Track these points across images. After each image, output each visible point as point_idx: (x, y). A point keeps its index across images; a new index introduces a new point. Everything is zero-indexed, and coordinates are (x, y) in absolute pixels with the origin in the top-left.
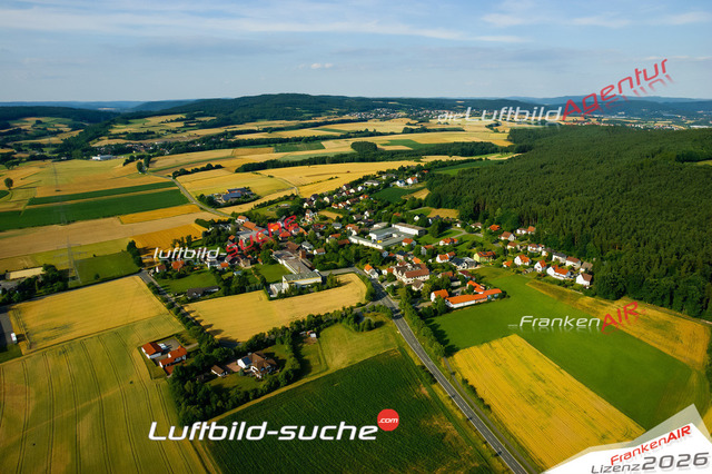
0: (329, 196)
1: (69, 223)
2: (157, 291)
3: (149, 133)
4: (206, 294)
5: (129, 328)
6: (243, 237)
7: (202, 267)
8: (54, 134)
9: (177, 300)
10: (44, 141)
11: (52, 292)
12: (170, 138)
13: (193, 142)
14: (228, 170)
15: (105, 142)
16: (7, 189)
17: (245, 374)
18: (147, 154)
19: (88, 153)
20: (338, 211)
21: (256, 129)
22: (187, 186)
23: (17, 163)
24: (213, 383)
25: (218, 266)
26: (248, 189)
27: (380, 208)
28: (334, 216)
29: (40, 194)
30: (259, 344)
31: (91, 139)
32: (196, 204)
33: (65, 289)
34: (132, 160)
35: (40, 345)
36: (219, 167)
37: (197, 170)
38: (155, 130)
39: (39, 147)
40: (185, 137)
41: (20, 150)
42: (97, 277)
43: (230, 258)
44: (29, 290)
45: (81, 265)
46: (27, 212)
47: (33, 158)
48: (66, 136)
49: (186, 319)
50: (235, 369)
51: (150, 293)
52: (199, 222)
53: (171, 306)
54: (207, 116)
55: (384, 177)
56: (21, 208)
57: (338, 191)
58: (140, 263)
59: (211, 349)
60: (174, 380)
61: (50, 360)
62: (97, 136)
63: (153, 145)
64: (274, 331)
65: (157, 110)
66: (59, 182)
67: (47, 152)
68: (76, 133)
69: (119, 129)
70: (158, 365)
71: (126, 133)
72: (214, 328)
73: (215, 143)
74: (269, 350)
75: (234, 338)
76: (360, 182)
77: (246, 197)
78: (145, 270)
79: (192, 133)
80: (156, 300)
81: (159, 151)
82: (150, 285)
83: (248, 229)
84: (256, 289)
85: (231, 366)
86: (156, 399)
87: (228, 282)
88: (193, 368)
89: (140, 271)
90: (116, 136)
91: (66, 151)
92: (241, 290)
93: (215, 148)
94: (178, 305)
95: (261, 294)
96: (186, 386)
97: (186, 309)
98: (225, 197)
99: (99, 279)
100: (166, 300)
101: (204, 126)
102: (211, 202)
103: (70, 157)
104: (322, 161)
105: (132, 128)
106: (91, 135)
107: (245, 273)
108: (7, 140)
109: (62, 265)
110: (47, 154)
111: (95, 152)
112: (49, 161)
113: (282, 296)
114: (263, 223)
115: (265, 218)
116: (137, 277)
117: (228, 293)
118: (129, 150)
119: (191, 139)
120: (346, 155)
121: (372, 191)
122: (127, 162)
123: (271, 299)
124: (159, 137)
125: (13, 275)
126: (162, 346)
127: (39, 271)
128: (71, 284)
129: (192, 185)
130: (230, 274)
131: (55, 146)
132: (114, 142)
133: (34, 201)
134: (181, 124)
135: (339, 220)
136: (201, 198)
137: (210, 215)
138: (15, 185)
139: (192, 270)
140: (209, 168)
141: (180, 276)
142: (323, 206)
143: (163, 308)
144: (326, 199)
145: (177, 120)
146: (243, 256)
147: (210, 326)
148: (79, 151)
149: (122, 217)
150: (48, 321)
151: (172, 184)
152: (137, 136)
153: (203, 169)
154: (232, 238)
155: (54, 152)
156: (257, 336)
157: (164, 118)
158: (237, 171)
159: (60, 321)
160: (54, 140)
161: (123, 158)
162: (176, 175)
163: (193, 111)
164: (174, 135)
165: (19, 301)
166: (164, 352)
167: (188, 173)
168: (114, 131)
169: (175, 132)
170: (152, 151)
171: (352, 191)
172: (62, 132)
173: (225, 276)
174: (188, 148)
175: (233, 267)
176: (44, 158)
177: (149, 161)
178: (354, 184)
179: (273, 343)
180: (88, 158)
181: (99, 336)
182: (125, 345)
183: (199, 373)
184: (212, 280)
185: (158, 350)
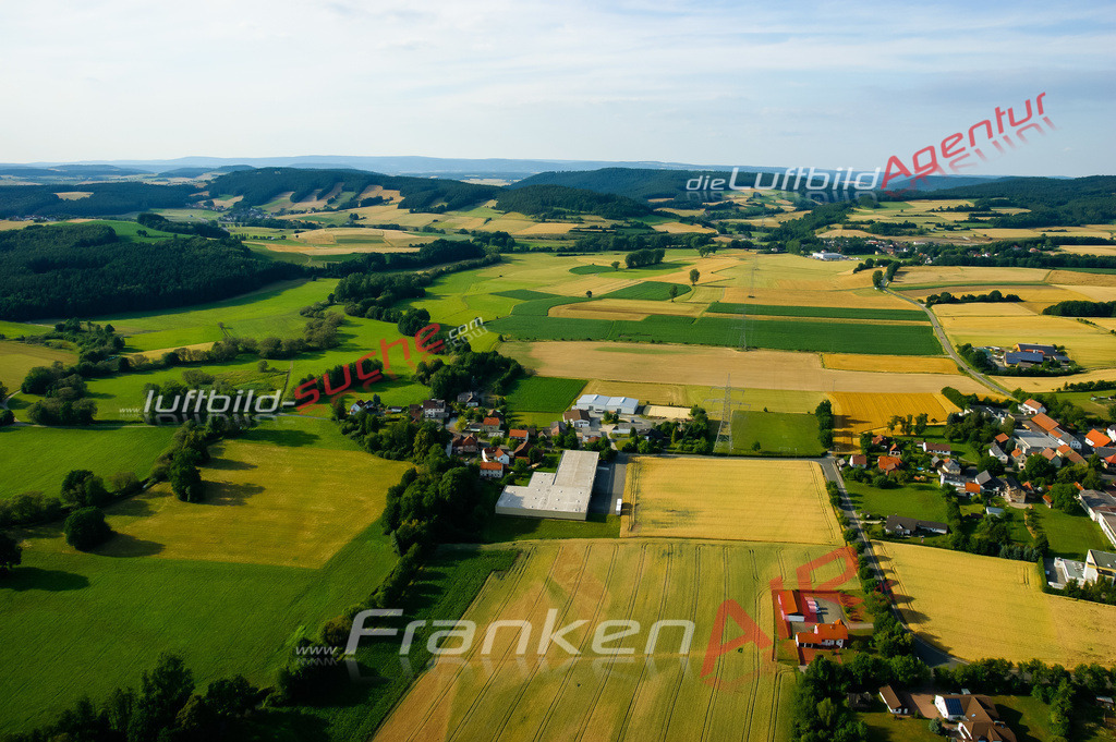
1: (748, 348)
2: (838, 500)
3: (907, 225)
4: (921, 533)
5: (773, 549)
6: (1025, 443)
7: (929, 480)
8: (772, 213)
9: (867, 528)
10: (756, 222)
11: (689, 452)
12: (941, 238)
13: (977, 249)
14: (1030, 306)
15: (837, 232)
16: (690, 283)
17: (943, 731)
18: (895, 259)
19: (808, 245)
22: (946, 323)
23: (714, 250)
25: (960, 487)
26: (1060, 351)
29: (727, 297)
31: (819, 226)
32: (953, 358)
33: (707, 452)
34: (869, 265)
35: (645, 530)
36: (1013, 299)
37: (971, 299)
38: (919, 222)
39: (747, 229)
40: (966, 238)
41: (723, 232)
42: (757, 446)
43: (986, 476)
44: (661, 440)
46: (703, 320)
47: (736, 245)
48: (785, 218)
49: (869, 570)
50: (926, 712)
52: (949, 393)
53: (851, 536)
54: (1014, 205)
56: (697, 314)
58: (828, 442)
60: (807, 681)
61: (648, 557)
62: (828, 222)
63: (909, 246)
65: (931, 189)
66: (757, 285)
67: (756, 238)
68: (800, 215)
69: (863, 215)
70: (792, 637)
71: (871, 222)
72: (914, 606)
73: (1017, 255)
75: (945, 642)
77: (1052, 364)
78: (832, 455)
79: (980, 232)
81: (915, 258)
82: (832, 486)
83: (1040, 430)
84: (1022, 557)
85: (920, 700)
86: (766, 701)
87: (968, 524)
89: (824, 455)
90: (856, 226)
91: (782, 240)
92: (990, 549)
93: (1015, 264)
94: (865, 537)
95: (1029, 571)
96: (821, 706)
97: (876, 550)
98: (1010, 358)
99: (760, 452)
100: (846, 522)
101: (1005, 223)
102: (981, 362)
103: (782, 250)
105: (882, 216)
106: (820, 218)
107: (1009, 516)
108: (713, 217)
109: (714, 414)
110: (755, 241)
111: (820, 245)
112: (754, 251)
113: (1074, 592)
114: (1075, 424)
115: (1082, 415)
116: (815, 464)
117: (962, 545)
118: (870, 250)
119: (976, 243)
122: (861, 268)
123: (1049, 590)
124: (921, 233)
125: (654, 411)
126: (813, 606)
127: (684, 414)
128: (718, 446)
129: (956, 325)
130: (977, 508)
131: (768, 230)
132: (849, 234)
133: (716, 307)
134: (964, 216)
136: (966, 350)
137: (974, 385)
138: (702, 279)
139: (910, 479)
140: (995, 298)
141: (887, 485)
143: (838, 534)
145: (959, 209)
146: (1016, 480)
147: (908, 600)
148: (796, 242)
149: (826, 356)
150: (667, 495)
151: (922, 316)
152: (887, 229)
153: (984, 299)
154: (1002, 438)
155: (765, 240)
157: (936, 204)
158: (1047, 312)
159: (682, 501)
160: (770, 222)
161: (857, 260)
162: (933, 301)
163: (988, 197)
164: (948, 234)
165: (644, 453)
167: (953, 301)
168: (854, 218)
169: (950, 228)
170: (906, 256)
172: (781, 211)
173: (967, 510)
174: (966, 258)
175: (988, 497)
176: (748, 246)
177: (895, 270)
180: (807, 253)
181: (727, 545)
182: (756, 578)
183: (854, 689)
184: (940, 510)
185: (802, 610)
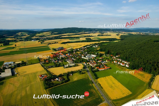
0: (79, 49)
1: (27, 53)
2: (43, 66)
3: (44, 36)
4: (52, 67)
5: (37, 72)
6: (60, 57)
7: (52, 62)
8: (25, 36)
9: (46, 68)
10: (22, 37)
11: (23, 66)
12: (48, 37)
13: (52, 38)
14: (59, 43)
15: (35, 37)
16: (15, 47)
17: (58, 81)
18: (43, 40)
19: (31, 40)
20: (81, 52)
21: (66, 35)
22: (50, 46)
23: (17, 42)
24: (51, 82)
25: (55, 62)
26: (63, 47)
27: (89, 51)
28: (79, 53)
29: (21, 48)
30: (61, 76)
31: (32, 37)
32: (52, 50)
33: (25, 65)
34: (40, 41)
35: (20, 75)
36: (57, 43)
37: (53, 43)
38: (45, 35)
39: (21, 38)
40: (51, 36)
41: (18, 39)
42: (31, 63)
43: (57, 60)
44: (19, 65)
45: (29, 61)
46: (19, 51)
47: (20, 41)
48: (27, 36)
49: (47, 71)
50: (56, 80)
51: (41, 66)
52: (52, 53)
53: (45, 69)
54: (56, 32)
55: (91, 45)
56: (18, 50)
57: (81, 48)
58: (40, 61)
59: (51, 76)
60: (44, 81)
61: (22, 77)
62: (33, 36)
63: (44, 38)
64: (64, 74)
65: (46, 31)
66: (25, 45)
67: (23, 39)
68: (29, 36)
69: (38, 35)
70: (42, 79)
71: (39, 36)
72: (53, 73)
73: (57, 38)
74: (63, 77)
75: (56, 75)
76: (86, 46)
77: (62, 49)
78: (41, 62)
79: (53, 36)
80: (42, 68)
81: (45, 39)
82: (41, 65)
83: (62, 55)
84: (62, 66)
85: (55, 79)
86: (41, 84)
87: (57, 65)
88: (48, 79)
89: (40, 62)
90: (37, 36)
91: (27, 39)
92: (59, 66)
93: (57, 39)
94: (46, 69)
95: (63, 67)
96: (46, 82)
97: (48, 69)
98: (58, 49)
99: (32, 64)
100: (44, 68)
101: (55, 34)
102: (55, 50)
103: (27, 40)
104: (79, 42)
105: (40, 35)
106: (32, 36)
107: (60, 63)
108: (15, 37)
109: (25, 61)
110: (23, 40)
111: (33, 39)
112: (23, 41)
113: (66, 68)
114: (65, 54)
115: (65, 53)
116: (39, 64)
117: (56, 67)
118: (39, 39)
119: (52, 37)
120: (84, 41)
121: (88, 48)
122: (39, 41)
123: (64, 68)
124: (46, 36)
125: (16, 63)
126: (43, 76)
127: (21, 62)
128: (26, 64)
129: (51, 46)
130: (57, 63)
131: (24, 38)
132: (36, 37)
133: (20, 49)
134: (50, 34)
135: (80, 54)
136: (53, 49)
137: (54, 52)
138: (17, 46)
139: (50, 62)
140: (55, 43)
141: (47, 64)
142: (78, 51)
143: (43, 69)
144: (78, 49)
145: (50, 33)
146: (60, 60)
147: (52, 72)
148: (29, 39)
149: (37, 52)
150: (22, 71)
151: (48, 46)
152: (41, 36)
153: (54, 43)
154: (58, 57)
155: (24, 39)
156: (60, 74)
157: (47, 33)
158: (61, 44)
159: (24, 71)
160: (25, 37)
161: (38, 41)
162: (48, 44)
163: (53, 31)
164: (49, 36)
165: (17, 67)
166: (43, 77)
167: (51, 44)
168: (36, 35)
169: (49, 35)
170: (44, 39)
171: (84, 48)
172: (26, 35)
173: (56, 64)
174: (51, 39)
175: (58, 62)
176: (22, 41)
177: (43, 41)
178: (85, 47)
179: (63, 76)
180: (31, 41)
181: (31, 74)
182: (36, 75)
183: (49, 80)
184: (53, 64)
185: (42, 76)
